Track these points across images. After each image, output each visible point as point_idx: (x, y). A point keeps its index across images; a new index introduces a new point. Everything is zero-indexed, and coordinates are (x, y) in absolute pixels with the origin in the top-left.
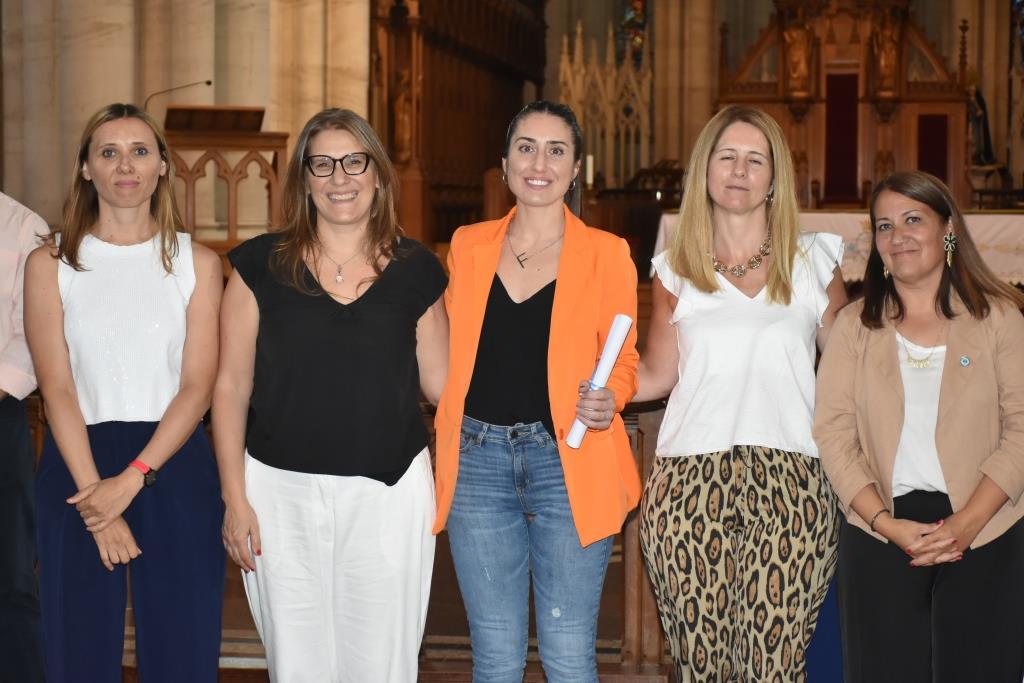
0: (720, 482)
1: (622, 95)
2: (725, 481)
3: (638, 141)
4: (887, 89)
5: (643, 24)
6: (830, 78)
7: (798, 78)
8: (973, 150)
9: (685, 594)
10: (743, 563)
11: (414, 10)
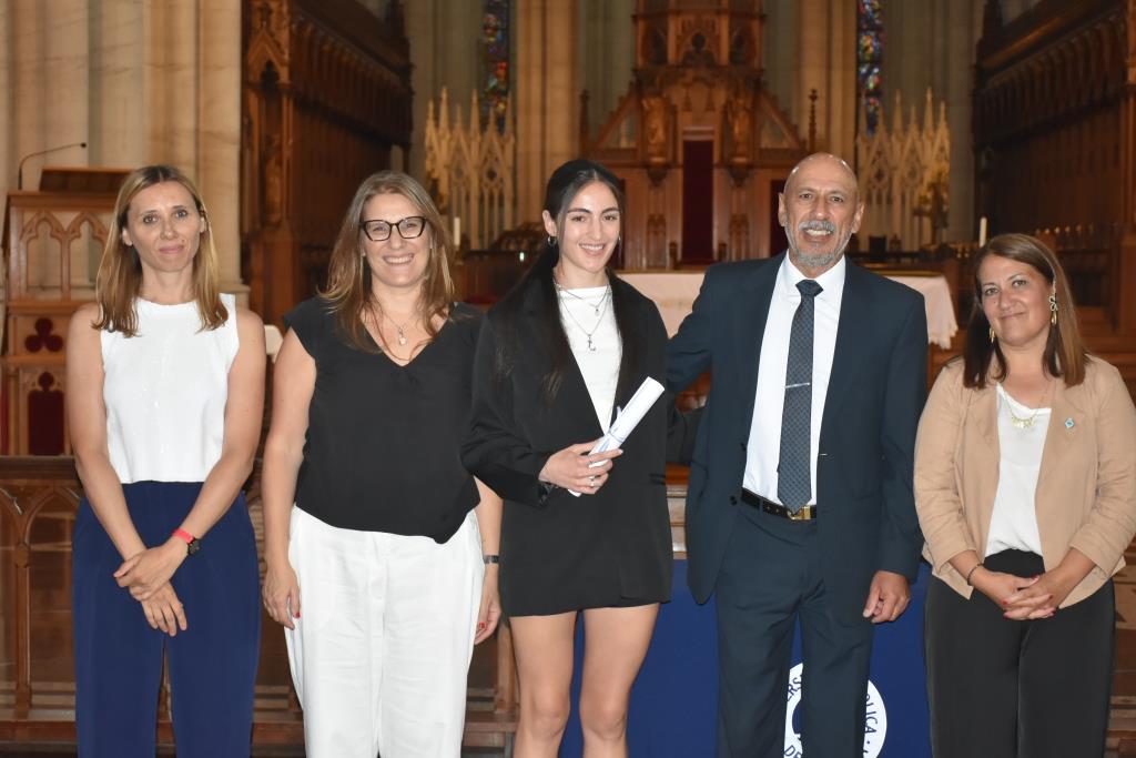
1: (486, 160)
3: (501, 204)
4: (741, 155)
5: (506, 90)
6: (688, 146)
11: (284, 75)
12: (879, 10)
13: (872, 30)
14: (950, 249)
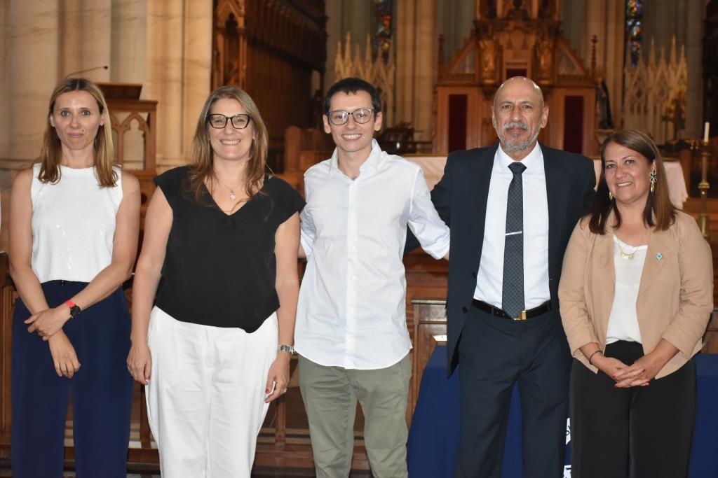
1: (376, 81)
3: (386, 110)
5: (390, 34)
7: (488, 71)
8: (599, 119)
11: (241, 22)
14: (686, 143)
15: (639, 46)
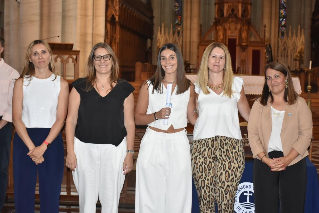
0: (211, 147)
2: (213, 147)
4: (244, 43)
5: (181, 24)
6: (229, 39)
7: (220, 39)
9: (201, 179)
10: (218, 170)
11: (117, 18)
12: (286, 3)
13: (284, 8)
14: (303, 70)
15: (285, 29)
